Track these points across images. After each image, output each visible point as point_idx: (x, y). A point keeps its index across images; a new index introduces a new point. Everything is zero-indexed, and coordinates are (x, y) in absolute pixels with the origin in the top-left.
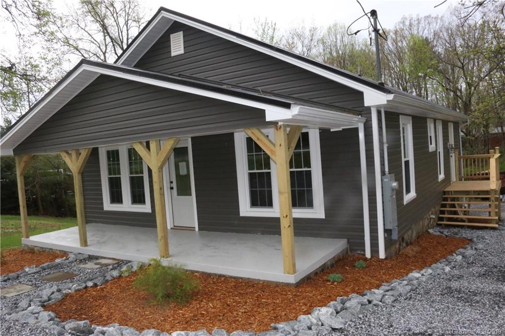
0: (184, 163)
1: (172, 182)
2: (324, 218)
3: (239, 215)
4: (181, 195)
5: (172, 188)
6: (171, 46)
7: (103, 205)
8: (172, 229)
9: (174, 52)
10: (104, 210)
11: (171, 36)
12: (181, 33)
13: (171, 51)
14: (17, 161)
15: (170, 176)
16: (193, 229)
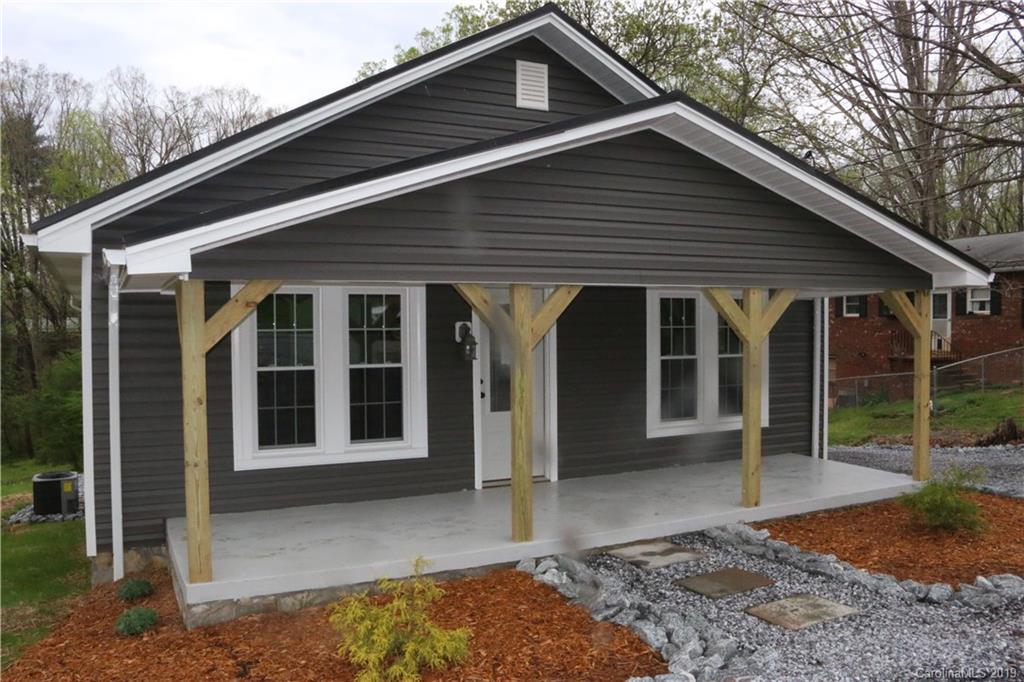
1: (482, 382)
2: (770, 425)
4: (497, 410)
5: (483, 395)
6: (515, 84)
7: (232, 456)
8: (484, 488)
9: (523, 99)
10: (236, 469)
11: (520, 64)
12: (545, 67)
13: (514, 95)
14: (194, 296)
15: (480, 366)
16: (543, 481)
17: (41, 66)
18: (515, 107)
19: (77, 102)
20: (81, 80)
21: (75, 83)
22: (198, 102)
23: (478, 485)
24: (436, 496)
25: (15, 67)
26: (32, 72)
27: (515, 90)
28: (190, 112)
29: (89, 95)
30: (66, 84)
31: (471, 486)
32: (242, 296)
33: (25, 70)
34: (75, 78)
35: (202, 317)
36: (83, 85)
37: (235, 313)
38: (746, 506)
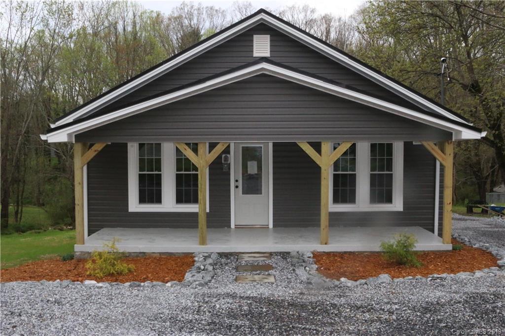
0: (255, 163)
1: (237, 181)
2: (402, 210)
4: (247, 194)
5: (237, 187)
6: (253, 46)
7: (128, 206)
8: (235, 228)
9: (256, 53)
10: (129, 211)
11: (255, 36)
12: (268, 36)
13: (253, 51)
14: (78, 148)
15: (235, 175)
16: (266, 227)
17: (200, 4)
18: (252, 57)
19: (218, 21)
20: (220, 9)
21: (216, 11)
23: (233, 226)
24: (213, 229)
25: (187, 6)
26: (196, 8)
27: (253, 49)
29: (224, 16)
30: (212, 12)
31: (229, 226)
32: (94, 148)
33: (192, 7)
34: (217, 8)
35: (80, 155)
36: (221, 11)
37: (91, 154)
38: (321, 243)
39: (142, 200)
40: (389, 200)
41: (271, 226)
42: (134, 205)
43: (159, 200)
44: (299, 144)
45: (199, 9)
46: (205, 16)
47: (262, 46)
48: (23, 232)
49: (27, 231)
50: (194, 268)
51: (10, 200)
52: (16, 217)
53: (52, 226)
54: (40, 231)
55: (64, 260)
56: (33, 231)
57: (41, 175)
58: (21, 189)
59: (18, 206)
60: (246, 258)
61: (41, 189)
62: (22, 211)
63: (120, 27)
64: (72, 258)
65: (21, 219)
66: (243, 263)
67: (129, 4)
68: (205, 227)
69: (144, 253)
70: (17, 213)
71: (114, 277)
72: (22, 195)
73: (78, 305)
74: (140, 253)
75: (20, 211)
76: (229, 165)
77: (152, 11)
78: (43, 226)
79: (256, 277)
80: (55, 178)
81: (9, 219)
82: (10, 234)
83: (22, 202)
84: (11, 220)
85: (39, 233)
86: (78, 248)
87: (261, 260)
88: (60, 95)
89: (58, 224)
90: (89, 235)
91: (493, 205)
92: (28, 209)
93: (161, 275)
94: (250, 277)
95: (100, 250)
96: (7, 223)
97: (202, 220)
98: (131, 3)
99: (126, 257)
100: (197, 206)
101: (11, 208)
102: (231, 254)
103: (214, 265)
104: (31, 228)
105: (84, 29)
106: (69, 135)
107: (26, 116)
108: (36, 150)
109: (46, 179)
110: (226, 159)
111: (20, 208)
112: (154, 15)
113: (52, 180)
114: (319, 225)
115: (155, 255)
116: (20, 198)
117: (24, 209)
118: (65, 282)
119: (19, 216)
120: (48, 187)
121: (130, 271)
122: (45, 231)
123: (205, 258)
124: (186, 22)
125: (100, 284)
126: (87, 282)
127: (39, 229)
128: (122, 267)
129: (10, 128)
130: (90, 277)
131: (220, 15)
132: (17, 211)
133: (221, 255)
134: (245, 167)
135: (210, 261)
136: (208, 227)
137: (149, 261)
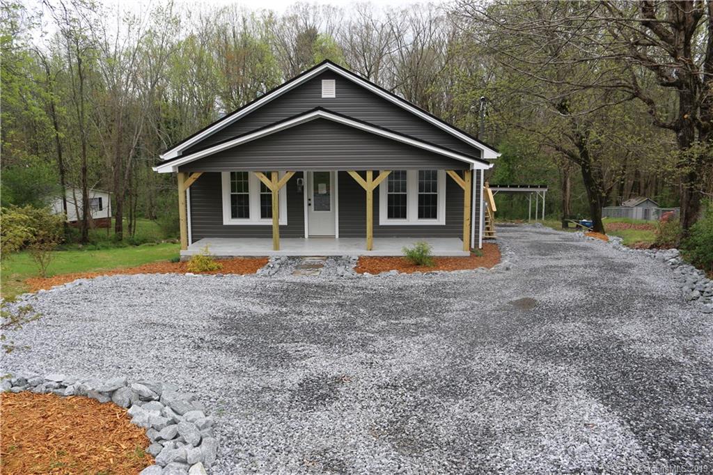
0: (324, 185)
1: (310, 200)
2: (444, 224)
3: (379, 224)
4: (318, 210)
5: (310, 205)
7: (222, 220)
8: (308, 238)
9: (324, 95)
10: (224, 224)
11: (323, 81)
12: (334, 81)
13: (321, 93)
14: (181, 177)
15: (308, 195)
16: (333, 237)
18: (321, 98)
19: (336, 20)
20: (337, 6)
21: (334, 9)
22: (404, 12)
23: (306, 236)
24: (290, 239)
25: (303, 4)
26: (312, 6)
27: (321, 91)
28: (399, 20)
29: (342, 14)
30: (330, 10)
31: (304, 237)
32: (192, 176)
33: (308, 5)
34: (334, 5)
35: (182, 181)
36: (339, 9)
37: (191, 180)
38: (367, 250)
39: (234, 216)
40: (435, 216)
41: (337, 236)
42: (228, 220)
43: (247, 216)
44: (349, 173)
45: (315, 7)
46: (321, 15)
47: (329, 90)
48: (137, 245)
49: (141, 244)
50: (266, 266)
51: (124, 214)
52: (130, 231)
53: (165, 239)
54: (153, 244)
55: (173, 262)
56: (147, 244)
57: (153, 188)
58: (133, 201)
59: (131, 220)
60: (308, 260)
61: (153, 202)
62: (135, 224)
63: (230, 32)
64: (179, 260)
65: (134, 232)
66: (304, 263)
67: (238, 9)
68: (278, 236)
69: (232, 256)
70: (130, 226)
71: (207, 271)
72: (135, 208)
73: (179, 285)
74: (229, 256)
75: (133, 224)
76: (303, 188)
77: (264, 10)
78: (156, 239)
79: (307, 272)
80: (167, 190)
81: (123, 232)
82: (125, 247)
83: (135, 216)
84: (125, 233)
85: (152, 245)
86: (183, 253)
87: (317, 261)
88: (170, 101)
89: (170, 237)
90: (192, 243)
91: (584, 220)
92: (141, 222)
93: (241, 271)
94: (303, 272)
95: (198, 254)
96: (122, 237)
97: (276, 231)
98: (241, 8)
99: (217, 259)
100: (271, 220)
101: (125, 221)
102: (298, 257)
103: (280, 264)
104: (144, 241)
105: (192, 37)
106: (174, 167)
107: (136, 128)
108: (147, 162)
109: (158, 191)
110: (300, 182)
111: (133, 221)
112: (267, 14)
113: (164, 192)
114: (365, 236)
115: (240, 258)
116: (133, 210)
117: (137, 222)
118: (173, 274)
119: (132, 230)
120: (160, 199)
121: (219, 268)
122: (158, 244)
123: (277, 259)
124: (301, 23)
125: (196, 275)
126: (187, 274)
127: (152, 242)
128: (213, 265)
129: (121, 141)
130: (190, 272)
131: (338, 13)
132: (131, 224)
133: (289, 258)
134: (316, 188)
135: (279, 261)
136: (280, 237)
137: (235, 262)
